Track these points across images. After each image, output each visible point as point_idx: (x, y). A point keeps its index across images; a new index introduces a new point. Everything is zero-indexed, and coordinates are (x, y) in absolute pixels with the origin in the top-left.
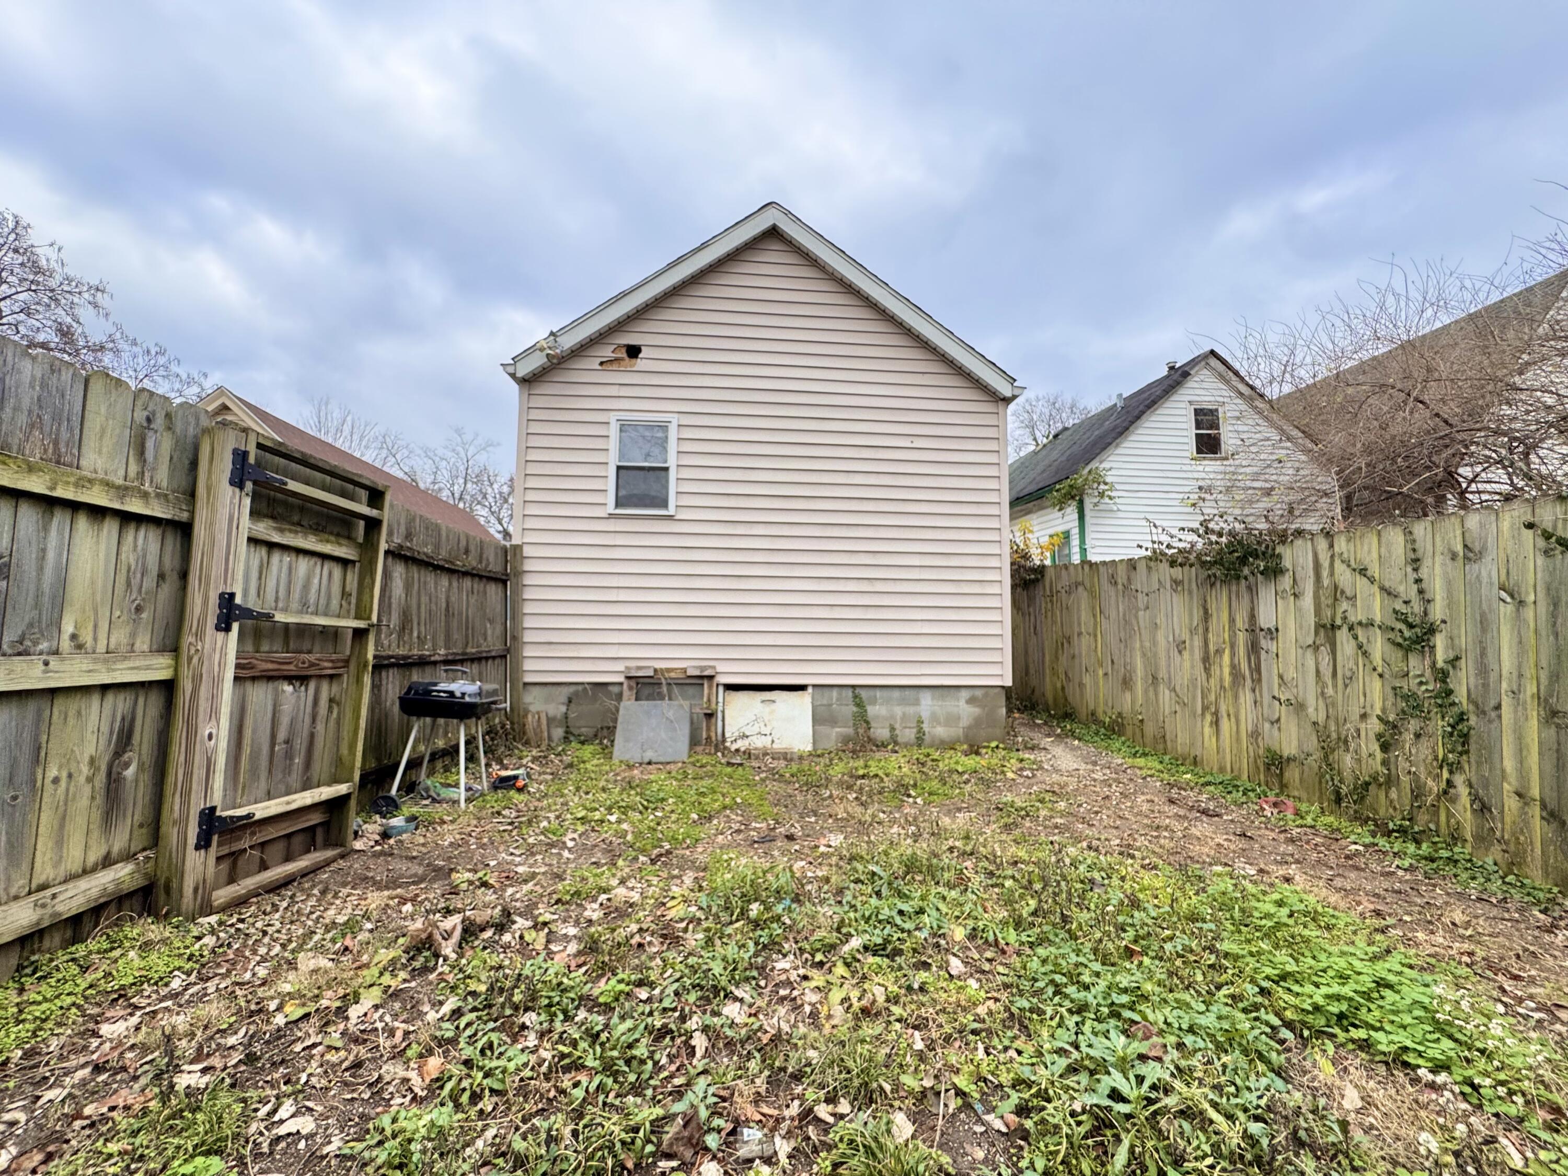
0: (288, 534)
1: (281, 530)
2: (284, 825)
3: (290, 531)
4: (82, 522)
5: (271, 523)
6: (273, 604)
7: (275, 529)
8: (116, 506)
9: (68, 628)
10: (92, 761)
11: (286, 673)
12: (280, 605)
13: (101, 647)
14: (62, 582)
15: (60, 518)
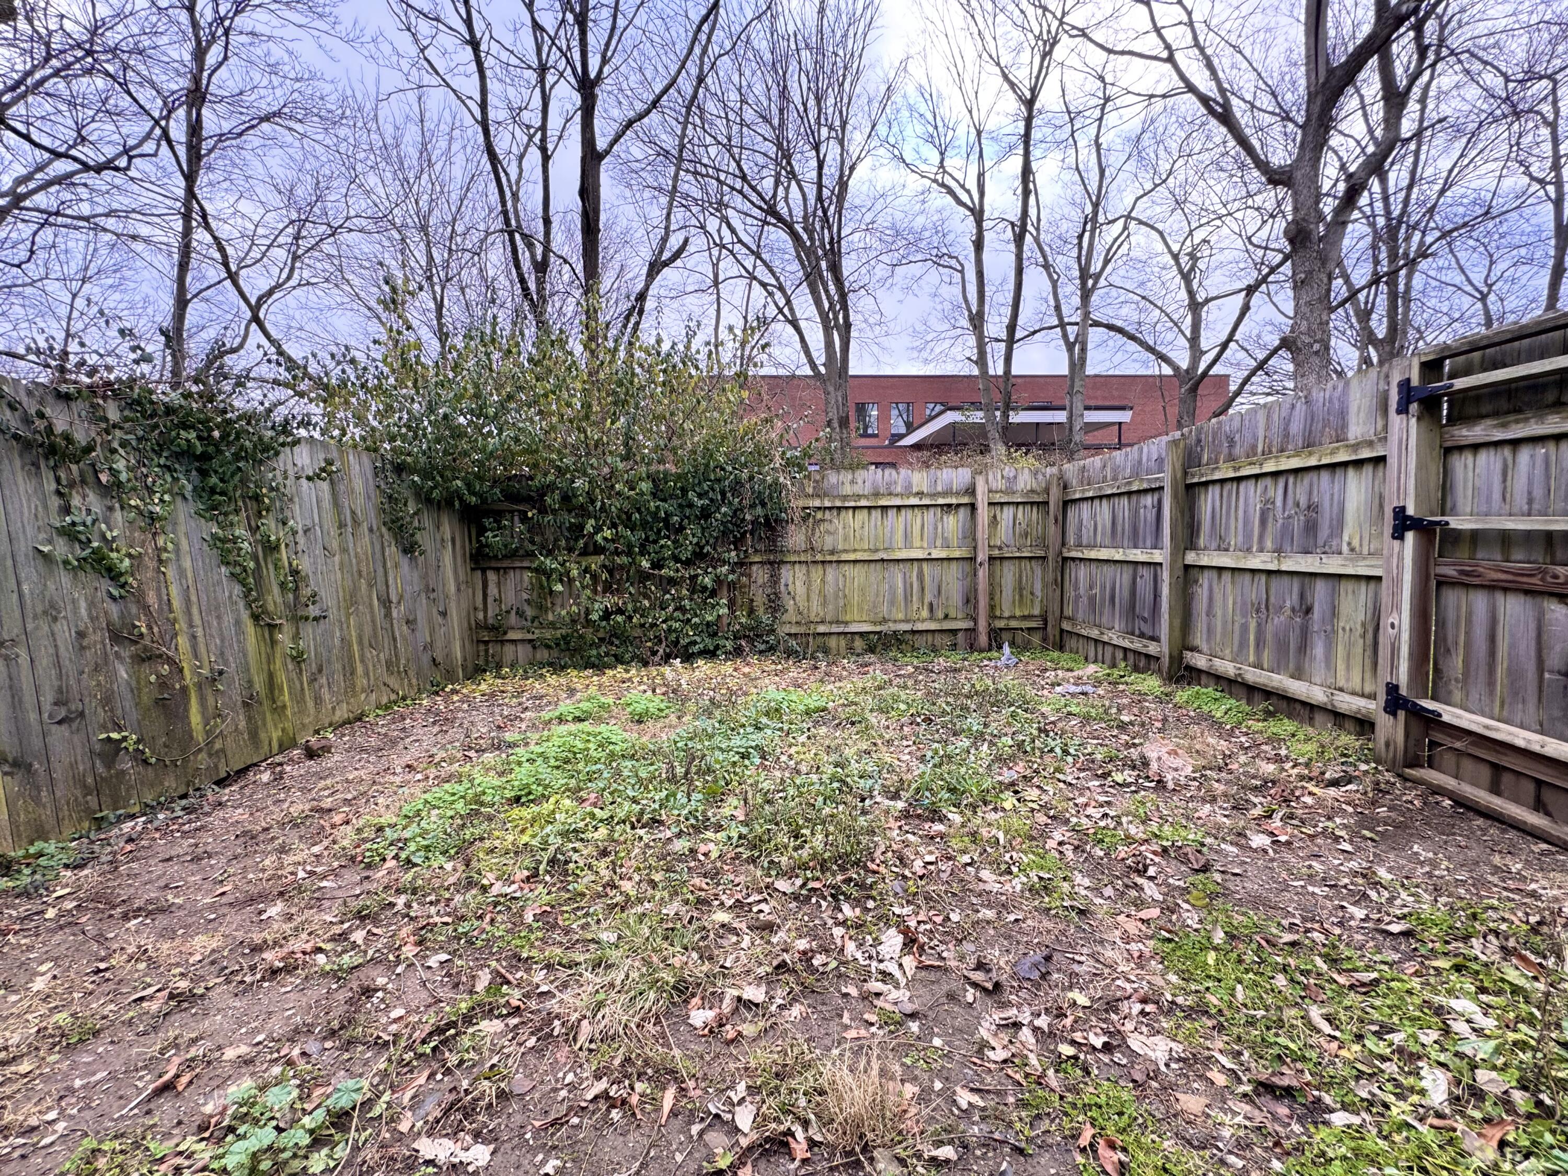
0: (1514, 426)
1: (1504, 425)
2: (1542, 768)
3: (1517, 422)
4: (1351, 472)
5: (1489, 422)
6: (1526, 507)
7: (1495, 426)
8: (1354, 458)
9: (1346, 538)
10: (1363, 625)
11: (1526, 587)
12: (1536, 506)
13: (1365, 551)
14: (1342, 511)
15: (1339, 472)
